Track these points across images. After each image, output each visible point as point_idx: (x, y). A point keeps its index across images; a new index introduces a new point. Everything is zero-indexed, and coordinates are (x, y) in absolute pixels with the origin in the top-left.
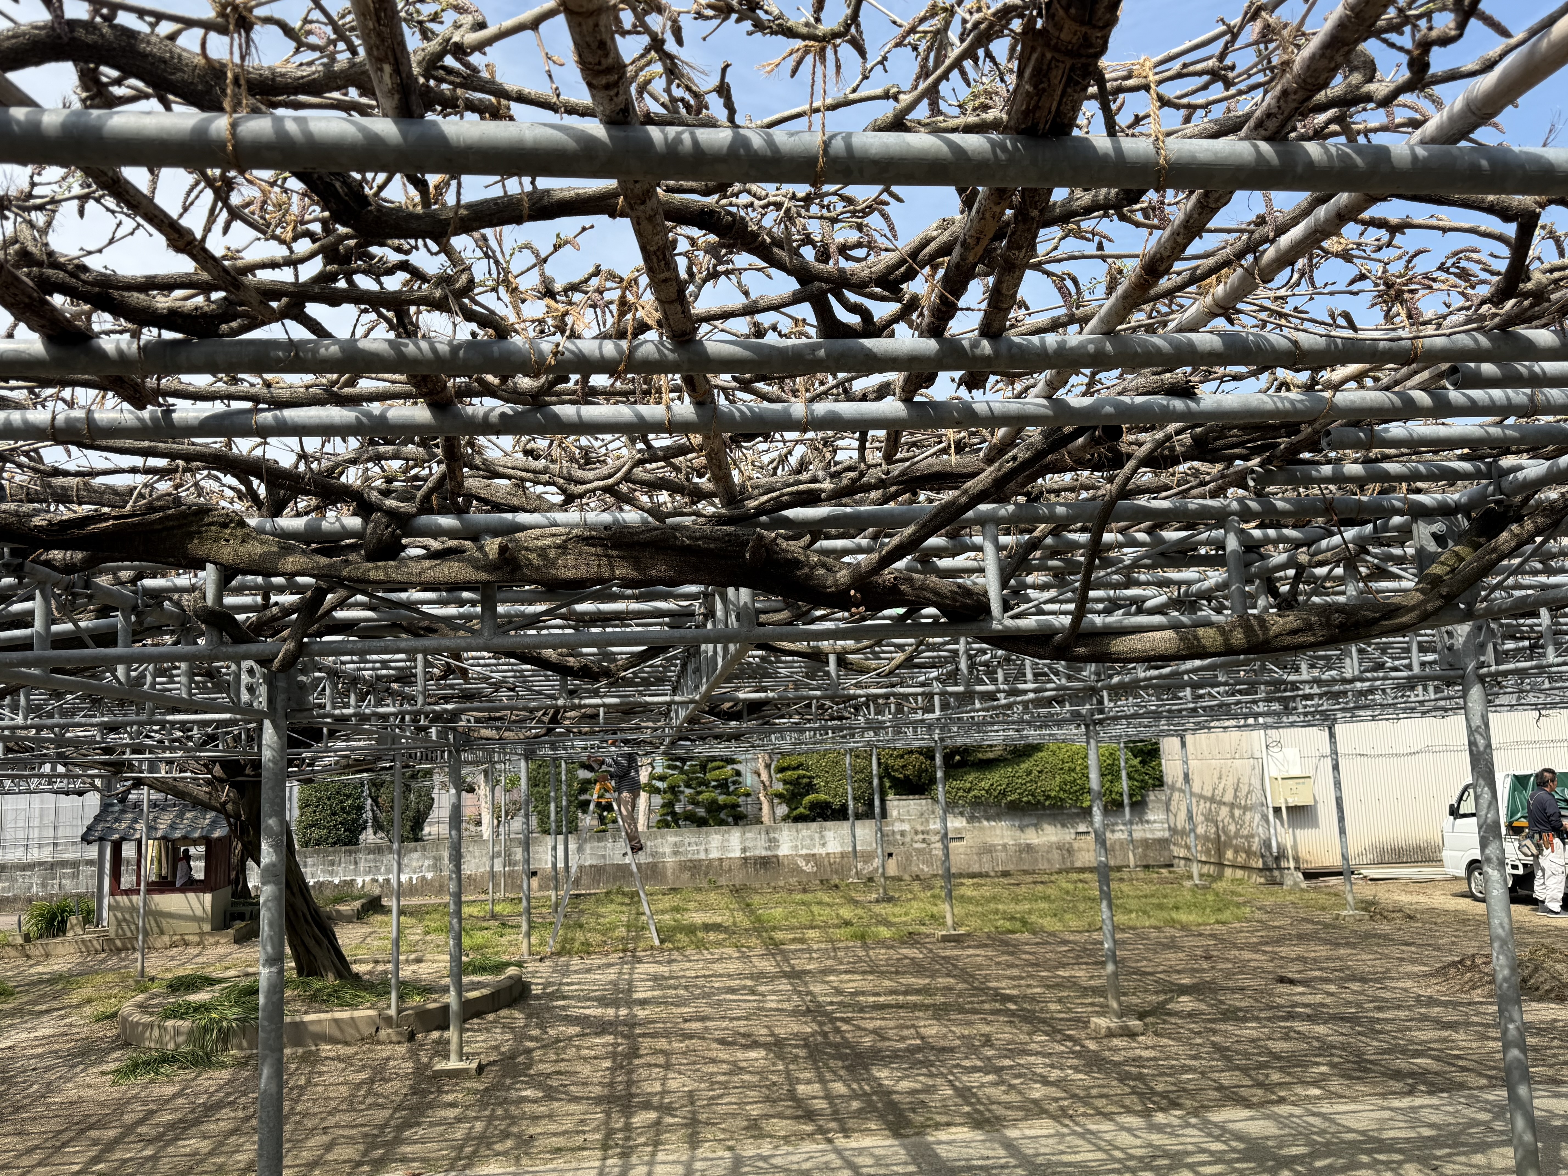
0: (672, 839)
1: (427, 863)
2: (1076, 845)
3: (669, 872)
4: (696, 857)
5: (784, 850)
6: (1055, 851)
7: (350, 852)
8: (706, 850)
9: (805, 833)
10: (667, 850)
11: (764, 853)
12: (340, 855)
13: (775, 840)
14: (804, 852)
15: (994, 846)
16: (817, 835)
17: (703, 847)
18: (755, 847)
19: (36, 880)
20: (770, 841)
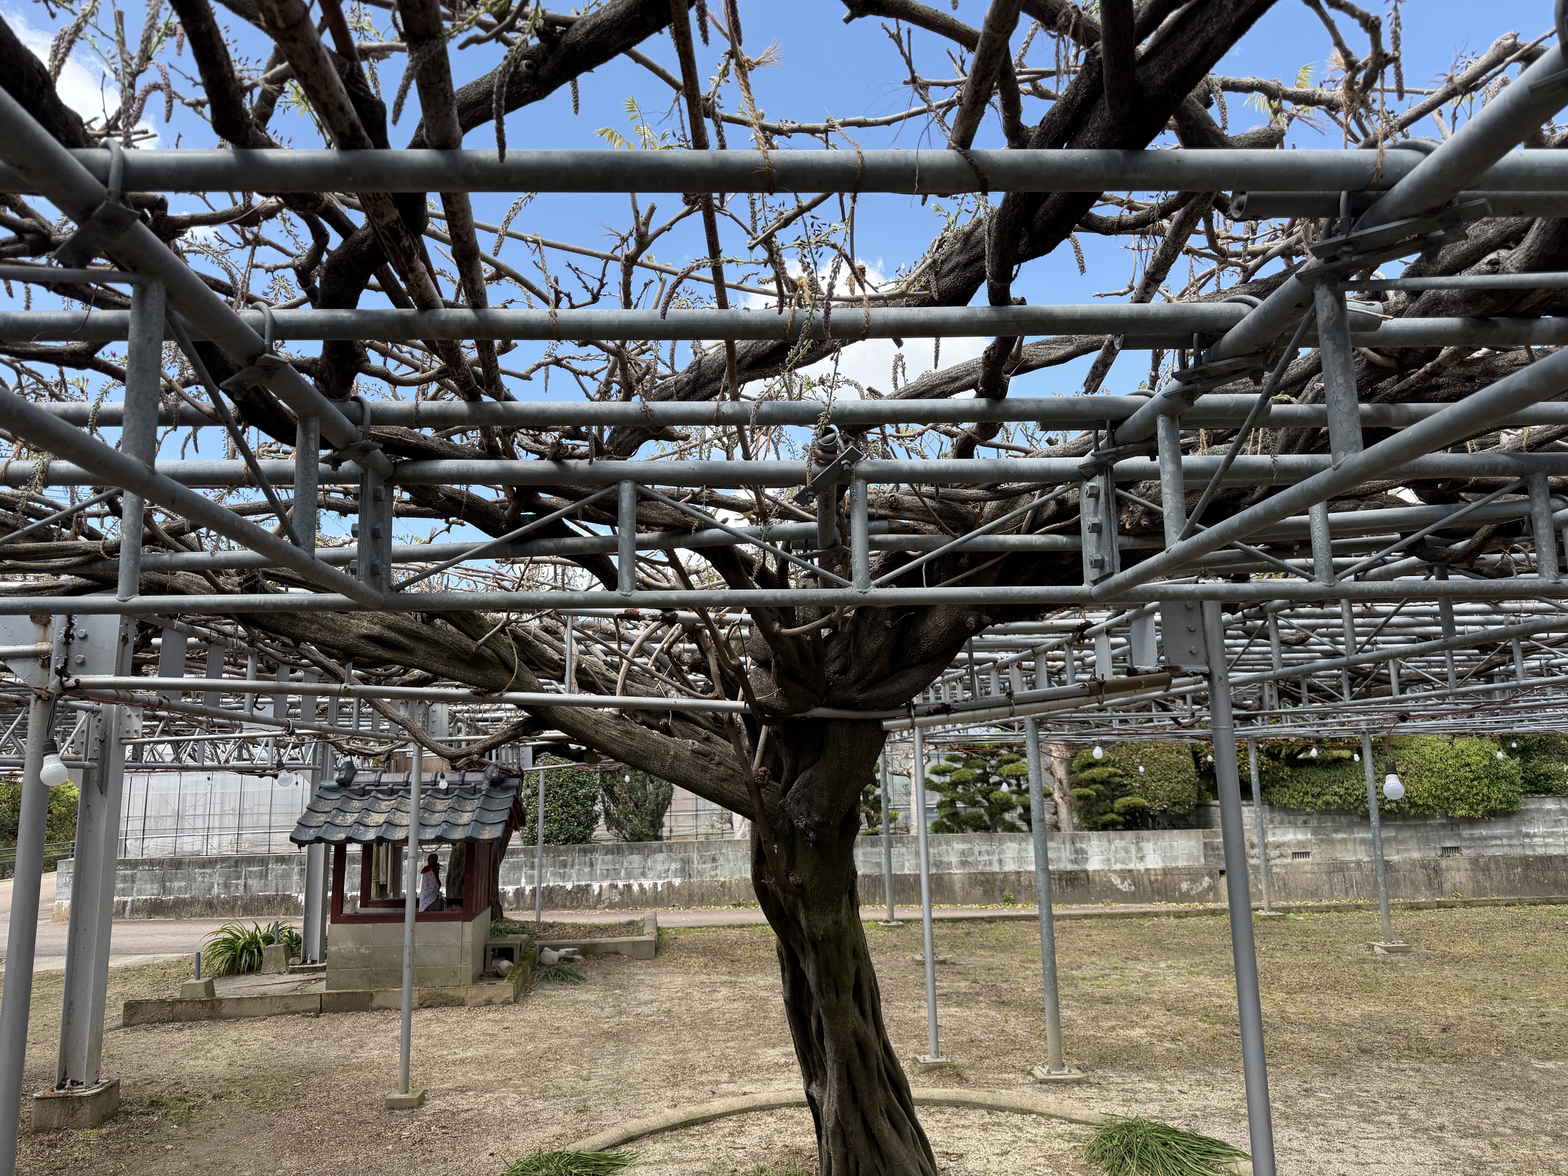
0: (959, 846)
1: (674, 866)
2: (1444, 863)
3: (958, 886)
4: (988, 869)
5: (1094, 864)
6: (1418, 870)
7: (585, 852)
8: (1000, 861)
9: (1118, 843)
10: (954, 859)
11: (1070, 867)
12: (573, 855)
13: (1082, 851)
14: (1118, 867)
15: (1347, 863)
16: (1133, 848)
17: (995, 858)
18: (1059, 860)
19: (217, 879)
20: (1076, 852)
